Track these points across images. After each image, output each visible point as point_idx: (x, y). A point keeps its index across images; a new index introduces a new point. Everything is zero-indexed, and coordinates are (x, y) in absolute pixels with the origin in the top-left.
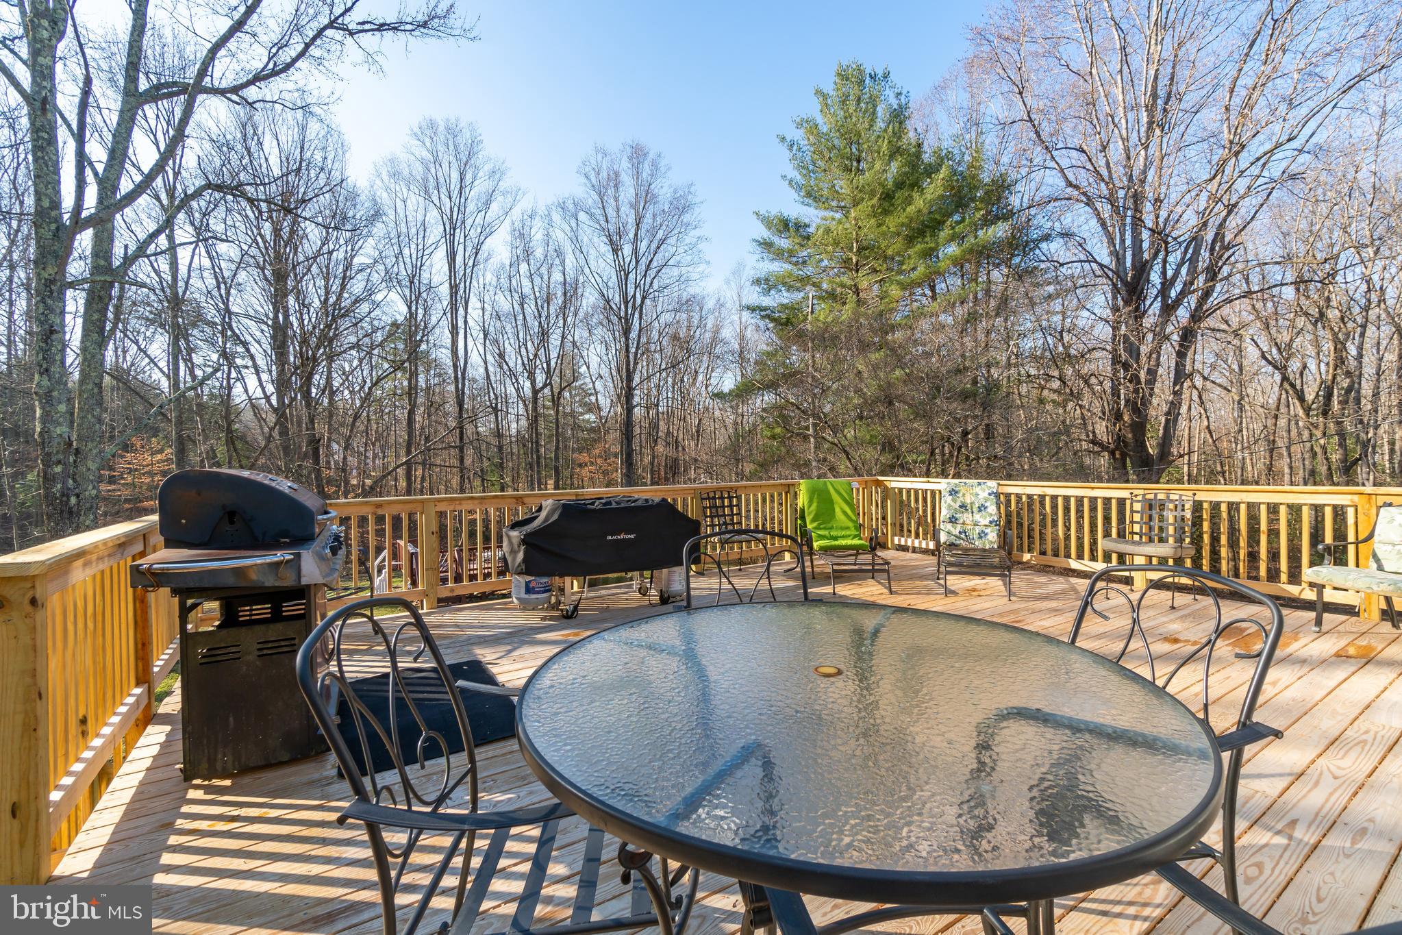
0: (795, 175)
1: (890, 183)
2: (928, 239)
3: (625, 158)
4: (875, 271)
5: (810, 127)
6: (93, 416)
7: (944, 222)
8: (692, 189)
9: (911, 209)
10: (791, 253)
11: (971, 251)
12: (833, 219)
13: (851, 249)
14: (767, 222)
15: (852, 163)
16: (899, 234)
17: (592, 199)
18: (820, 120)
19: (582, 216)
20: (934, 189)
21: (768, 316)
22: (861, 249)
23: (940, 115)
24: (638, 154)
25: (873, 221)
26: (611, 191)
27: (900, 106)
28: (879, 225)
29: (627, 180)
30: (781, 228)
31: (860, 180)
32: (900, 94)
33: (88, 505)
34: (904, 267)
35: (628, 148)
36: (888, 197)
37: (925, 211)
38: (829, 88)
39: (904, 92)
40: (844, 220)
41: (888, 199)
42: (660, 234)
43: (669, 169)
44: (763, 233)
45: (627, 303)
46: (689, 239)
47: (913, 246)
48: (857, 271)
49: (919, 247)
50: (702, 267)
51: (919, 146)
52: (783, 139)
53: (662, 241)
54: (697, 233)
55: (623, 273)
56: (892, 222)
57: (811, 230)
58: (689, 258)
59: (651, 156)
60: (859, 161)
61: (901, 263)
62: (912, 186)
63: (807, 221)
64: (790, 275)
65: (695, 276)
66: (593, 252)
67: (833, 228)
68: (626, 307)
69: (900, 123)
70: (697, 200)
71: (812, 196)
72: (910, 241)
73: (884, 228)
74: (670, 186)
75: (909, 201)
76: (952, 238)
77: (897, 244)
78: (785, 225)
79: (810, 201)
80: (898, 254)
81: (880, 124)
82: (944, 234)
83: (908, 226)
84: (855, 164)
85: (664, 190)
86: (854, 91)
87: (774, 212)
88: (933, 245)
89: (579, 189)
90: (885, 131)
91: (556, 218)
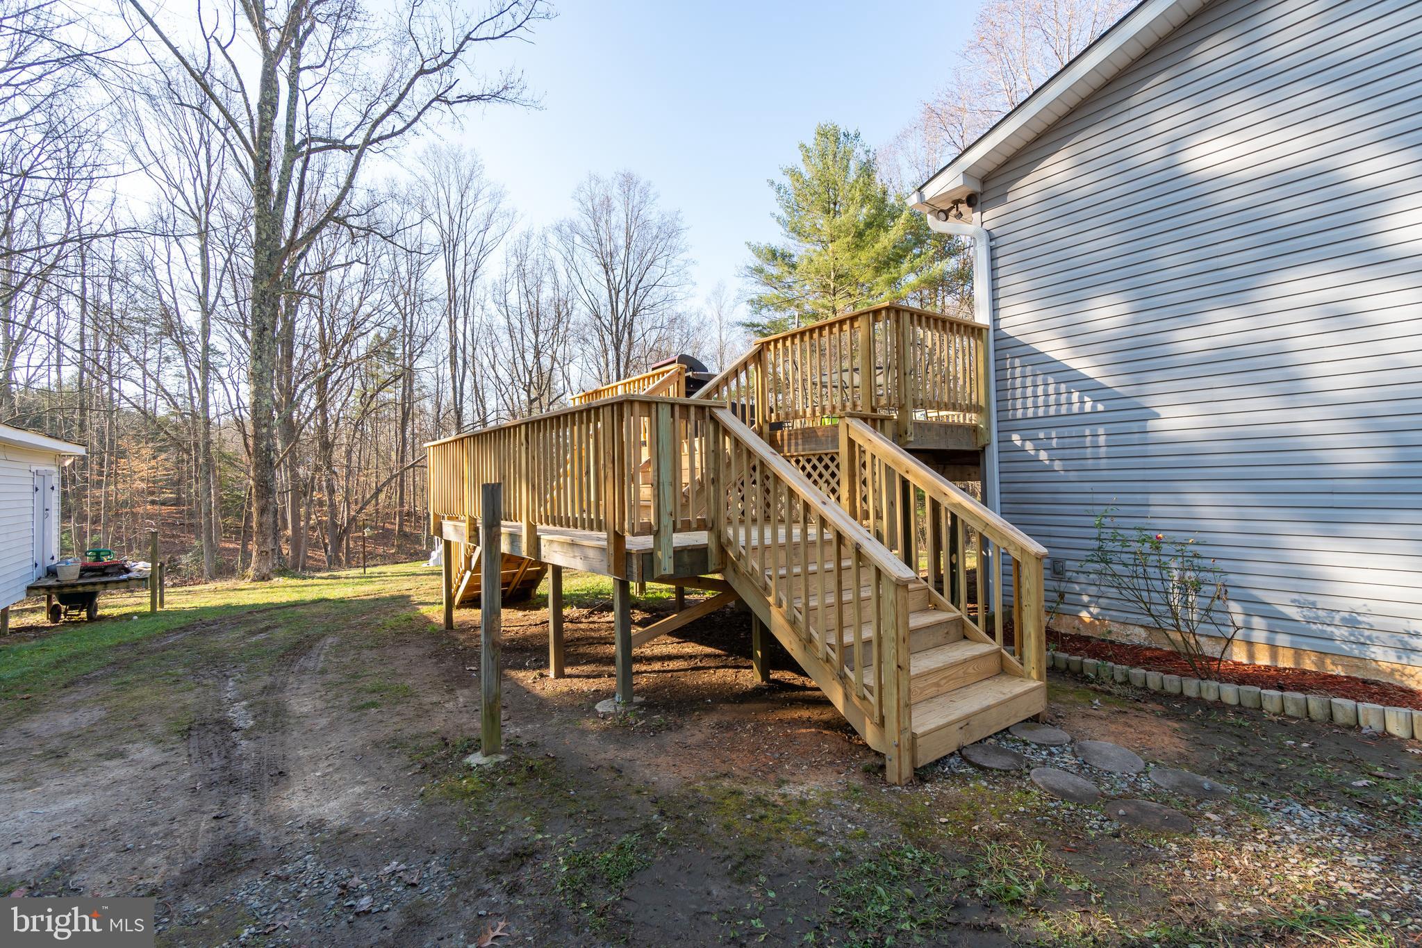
0: (781, 212)
1: (862, 226)
2: (892, 270)
3: (616, 185)
4: (850, 295)
5: (794, 173)
7: (905, 256)
8: (680, 216)
9: (878, 246)
10: (779, 279)
11: (925, 282)
12: (815, 251)
13: (829, 277)
14: (757, 251)
15: (830, 208)
16: (869, 266)
17: (585, 224)
18: (803, 170)
20: (896, 232)
21: (760, 332)
22: (838, 277)
23: (902, 161)
24: (628, 182)
25: (848, 255)
27: (868, 161)
28: (853, 258)
29: (618, 204)
30: (770, 257)
31: (838, 220)
32: (869, 151)
34: (873, 293)
35: (620, 177)
36: (860, 235)
37: (889, 248)
38: (810, 143)
39: (872, 150)
40: (824, 252)
41: (860, 237)
42: (649, 256)
43: (658, 196)
44: (755, 261)
45: (617, 319)
46: (677, 261)
47: (880, 276)
48: (834, 295)
49: (885, 276)
50: (687, 288)
51: (885, 193)
52: (772, 183)
53: (652, 263)
54: (684, 256)
55: (614, 291)
56: (865, 256)
57: (795, 259)
58: (676, 279)
59: (642, 183)
60: (835, 204)
61: (870, 290)
62: (879, 226)
63: (792, 252)
64: (778, 298)
65: (679, 296)
66: (587, 273)
67: (814, 258)
68: (617, 323)
69: (869, 176)
70: (683, 226)
71: (797, 231)
72: (878, 270)
73: (856, 260)
74: (659, 212)
75: (876, 239)
76: (913, 270)
77: (869, 273)
78: (774, 255)
79: (794, 235)
80: (868, 281)
81: (852, 176)
82: (906, 265)
83: (876, 260)
84: (832, 206)
86: (831, 147)
87: (764, 243)
88: (896, 275)
90: (857, 181)
91: (553, 239)
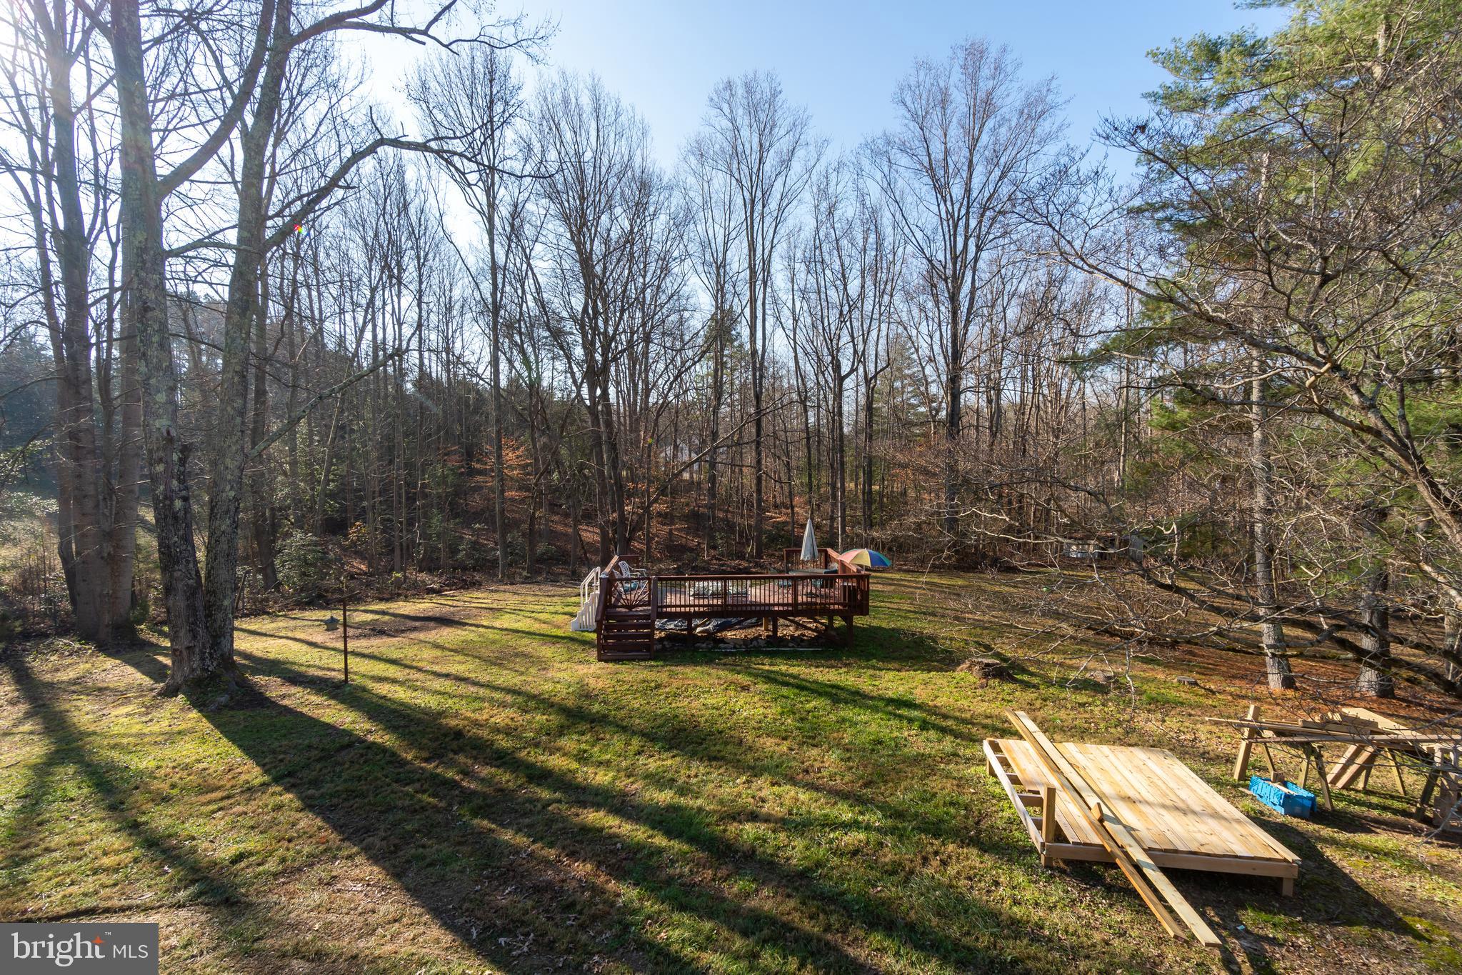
3: (956, 69)
6: (233, 408)
17: (910, 133)
19: (897, 155)
24: (974, 57)
26: (936, 115)
29: (957, 95)
33: (224, 508)
35: (960, 52)
43: (1018, 67)
45: (954, 259)
55: (951, 222)
59: (993, 54)
66: (910, 199)
68: (955, 264)
70: (1059, 100)
74: (1020, 90)
85: (1010, 100)
89: (897, 124)
91: (866, 164)
